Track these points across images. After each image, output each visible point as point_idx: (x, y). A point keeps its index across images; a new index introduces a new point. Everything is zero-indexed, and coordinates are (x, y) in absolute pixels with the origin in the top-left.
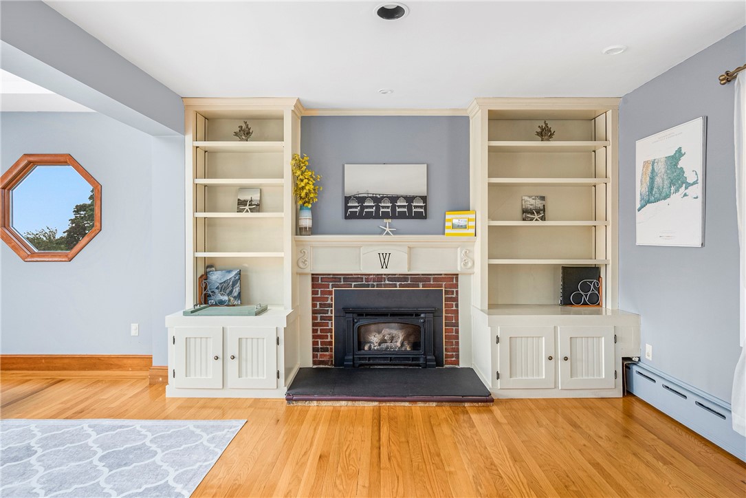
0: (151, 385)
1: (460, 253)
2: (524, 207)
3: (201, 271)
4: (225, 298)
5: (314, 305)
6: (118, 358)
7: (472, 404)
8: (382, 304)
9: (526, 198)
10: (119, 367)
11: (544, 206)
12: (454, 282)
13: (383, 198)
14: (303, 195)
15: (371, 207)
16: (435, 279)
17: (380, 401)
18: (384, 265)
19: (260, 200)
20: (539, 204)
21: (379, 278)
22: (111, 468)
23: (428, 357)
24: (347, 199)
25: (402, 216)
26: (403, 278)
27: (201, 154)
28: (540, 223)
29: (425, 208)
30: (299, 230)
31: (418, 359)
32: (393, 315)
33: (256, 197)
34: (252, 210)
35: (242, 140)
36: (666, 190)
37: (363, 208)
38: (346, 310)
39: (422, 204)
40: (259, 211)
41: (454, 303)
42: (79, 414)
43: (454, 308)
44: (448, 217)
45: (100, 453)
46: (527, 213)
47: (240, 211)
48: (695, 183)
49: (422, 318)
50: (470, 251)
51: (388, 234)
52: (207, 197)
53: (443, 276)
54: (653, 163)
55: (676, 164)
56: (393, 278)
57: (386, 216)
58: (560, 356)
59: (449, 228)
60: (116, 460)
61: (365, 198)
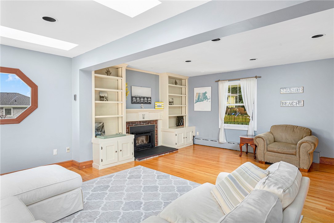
1: (159, 114)
9: (170, 99)
12: (157, 122)
13: (141, 97)
15: (139, 100)
16: (153, 122)
19: (108, 97)
20: (172, 100)
23: (153, 144)
24: (132, 97)
25: (146, 103)
29: (151, 101)
31: (150, 146)
33: (106, 95)
35: (108, 75)
36: (202, 100)
37: (137, 100)
38: (134, 133)
43: (157, 130)
44: (156, 103)
46: (170, 103)
48: (210, 99)
49: (151, 133)
51: (143, 108)
54: (199, 93)
55: (205, 95)
57: (142, 103)
58: (185, 137)
59: (156, 107)
61: (137, 97)
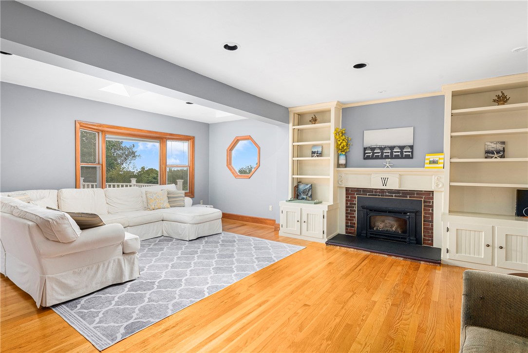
0: (275, 230)
1: (434, 179)
2: (486, 149)
3: (295, 184)
4: (305, 197)
5: (347, 204)
6: (265, 219)
7: (425, 263)
8: (384, 205)
9: (488, 143)
10: (265, 223)
11: (504, 148)
12: (431, 196)
13: (385, 147)
14: (340, 148)
15: (379, 153)
16: (417, 194)
17: (371, 252)
18: (385, 184)
19: (322, 151)
20: (500, 147)
21: (382, 191)
22: (256, 250)
23: (411, 238)
24: (365, 149)
25: (397, 157)
26: (398, 192)
27: (296, 131)
28: (499, 160)
29: (412, 152)
30: (339, 166)
31: (405, 239)
32: (390, 212)
33: (320, 150)
34: (317, 156)
35: (313, 124)
37: (374, 153)
38: (363, 207)
39: (410, 150)
40: (321, 156)
41: (431, 209)
42: (249, 235)
43: (431, 211)
44: (427, 157)
45: (254, 246)
46: (489, 153)
47: (312, 157)
49: (408, 215)
50: (441, 178)
51: (388, 167)
52: (299, 151)
53: (423, 192)
56: (391, 192)
57: (387, 157)
58: (497, 245)
59: (427, 163)
60: (257, 248)
61: (375, 148)
